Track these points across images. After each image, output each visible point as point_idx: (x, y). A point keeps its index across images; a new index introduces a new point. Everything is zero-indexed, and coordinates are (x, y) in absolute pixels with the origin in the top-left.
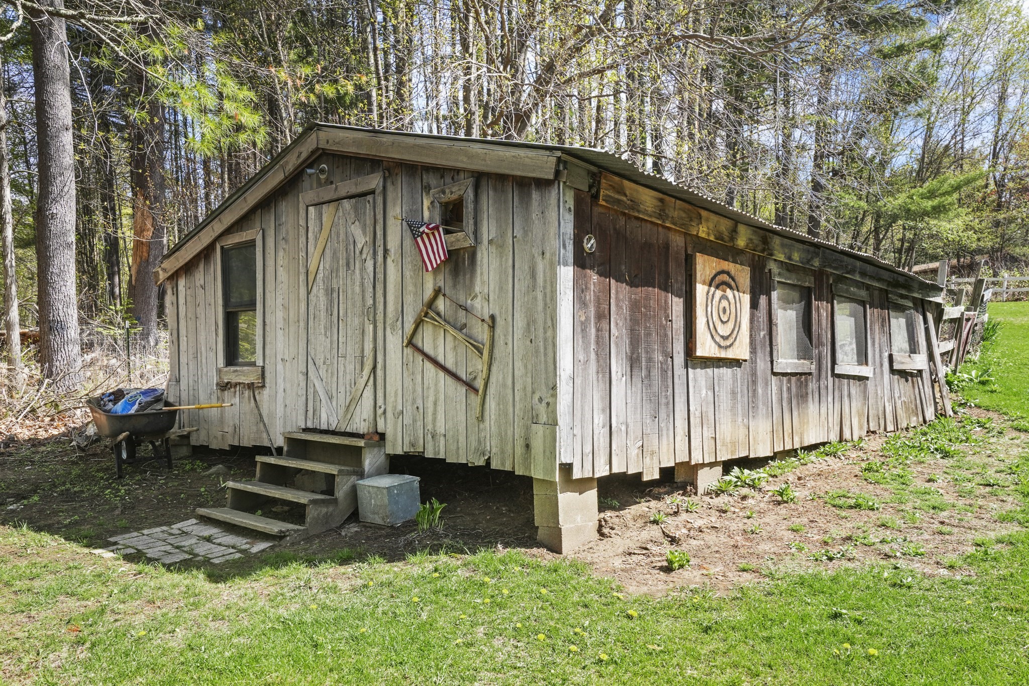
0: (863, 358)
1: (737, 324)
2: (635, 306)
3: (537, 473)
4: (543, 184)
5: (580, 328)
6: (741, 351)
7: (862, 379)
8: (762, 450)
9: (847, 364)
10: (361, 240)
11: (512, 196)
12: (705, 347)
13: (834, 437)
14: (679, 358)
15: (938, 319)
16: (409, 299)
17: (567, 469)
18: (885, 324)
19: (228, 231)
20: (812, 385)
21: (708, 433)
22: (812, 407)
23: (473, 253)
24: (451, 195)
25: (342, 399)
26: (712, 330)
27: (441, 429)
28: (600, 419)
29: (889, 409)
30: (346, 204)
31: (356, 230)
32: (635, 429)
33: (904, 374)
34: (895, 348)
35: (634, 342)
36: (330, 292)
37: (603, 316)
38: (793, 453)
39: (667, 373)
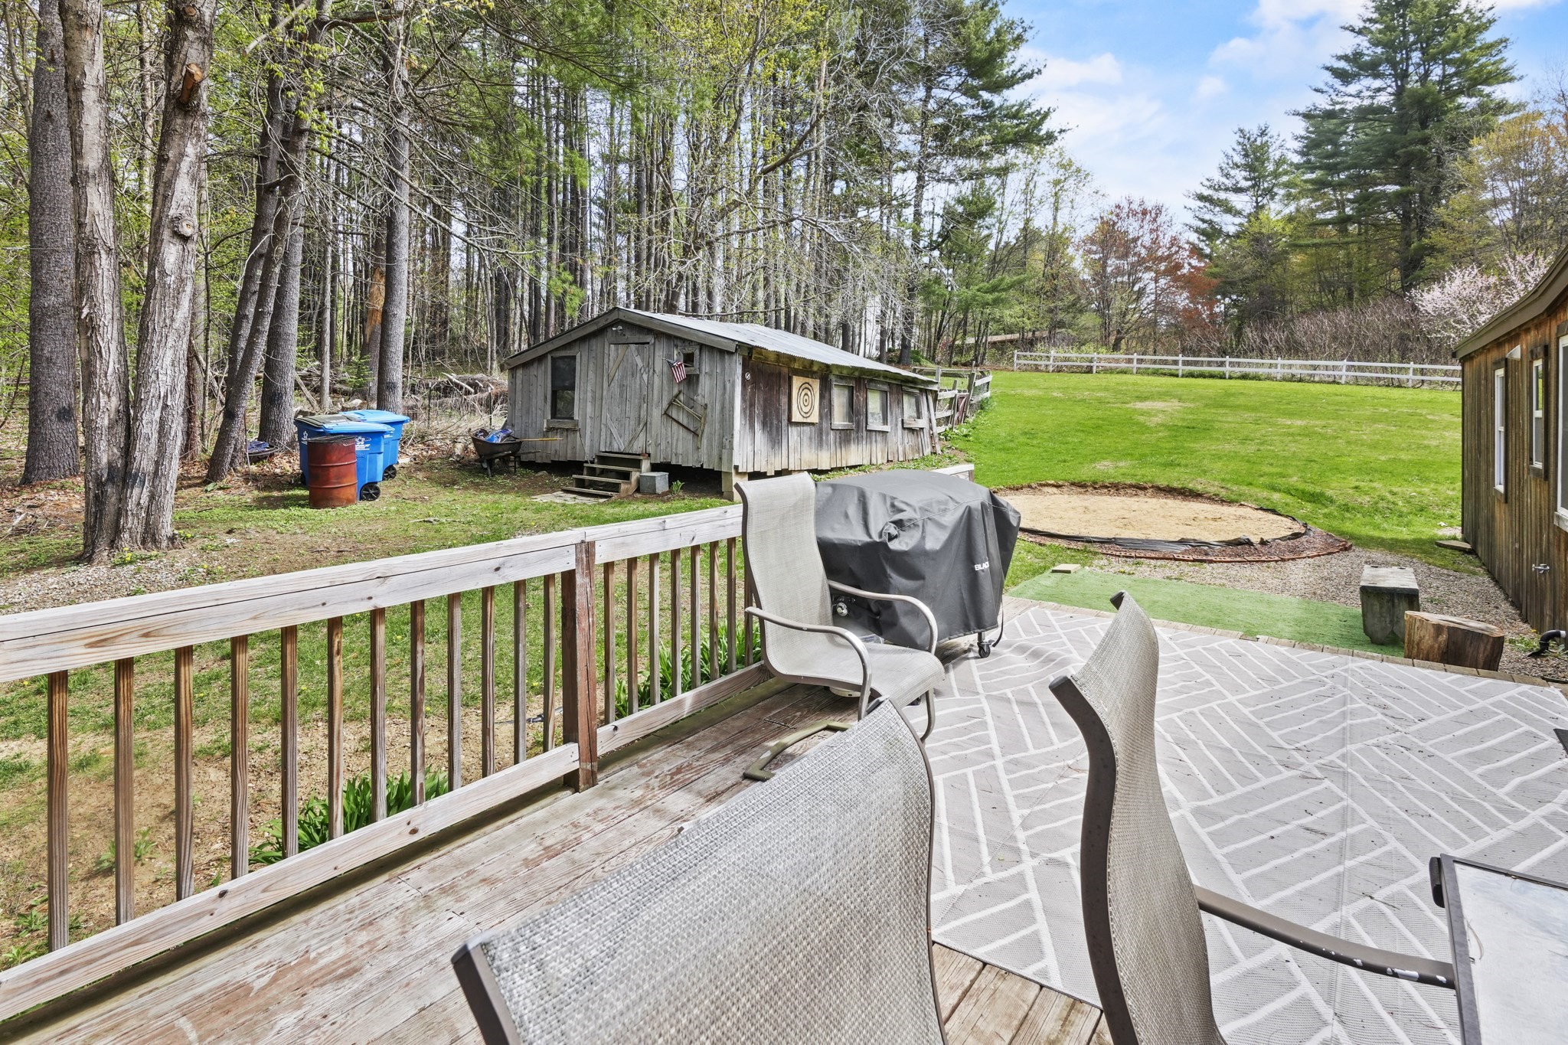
0: (885, 421)
1: (812, 407)
2: (765, 400)
3: (724, 469)
4: (730, 353)
5: (743, 410)
6: (815, 418)
7: (884, 433)
8: (825, 466)
9: (875, 424)
10: (640, 364)
11: (717, 357)
12: (797, 417)
13: (866, 462)
14: (785, 422)
15: (935, 400)
16: (665, 393)
17: (736, 468)
18: (900, 402)
19: (557, 349)
20: (853, 435)
21: (797, 456)
22: (853, 447)
23: (698, 376)
24: (689, 350)
25: (627, 438)
26: (800, 409)
27: (680, 451)
28: (750, 448)
29: (901, 449)
30: (633, 347)
31: (638, 360)
32: (764, 453)
33: (911, 430)
34: (906, 418)
35: (765, 416)
36: (622, 386)
37: (752, 405)
38: (841, 469)
39: (779, 429)
